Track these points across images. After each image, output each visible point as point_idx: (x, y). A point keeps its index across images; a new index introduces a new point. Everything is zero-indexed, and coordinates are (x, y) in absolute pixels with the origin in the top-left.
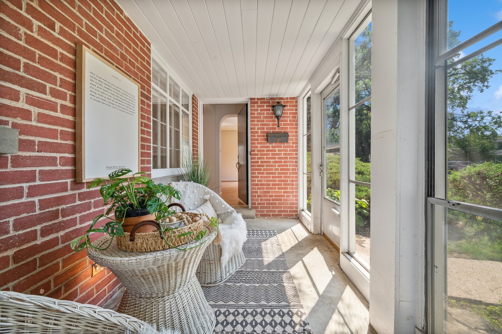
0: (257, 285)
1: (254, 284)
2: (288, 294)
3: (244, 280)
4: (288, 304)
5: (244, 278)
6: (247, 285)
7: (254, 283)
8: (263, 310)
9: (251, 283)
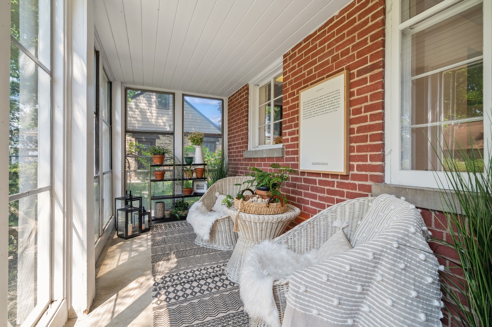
0: (208, 319)
1: (213, 318)
2: (168, 316)
3: (229, 321)
4: (168, 308)
5: (230, 323)
6: (221, 315)
7: (213, 320)
8: (194, 296)
9: (218, 318)
